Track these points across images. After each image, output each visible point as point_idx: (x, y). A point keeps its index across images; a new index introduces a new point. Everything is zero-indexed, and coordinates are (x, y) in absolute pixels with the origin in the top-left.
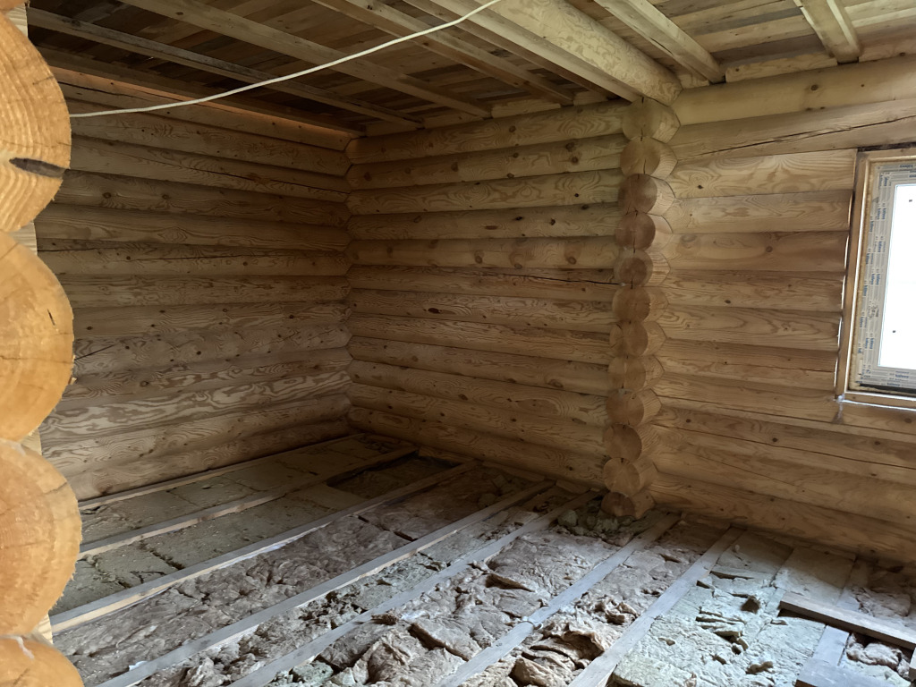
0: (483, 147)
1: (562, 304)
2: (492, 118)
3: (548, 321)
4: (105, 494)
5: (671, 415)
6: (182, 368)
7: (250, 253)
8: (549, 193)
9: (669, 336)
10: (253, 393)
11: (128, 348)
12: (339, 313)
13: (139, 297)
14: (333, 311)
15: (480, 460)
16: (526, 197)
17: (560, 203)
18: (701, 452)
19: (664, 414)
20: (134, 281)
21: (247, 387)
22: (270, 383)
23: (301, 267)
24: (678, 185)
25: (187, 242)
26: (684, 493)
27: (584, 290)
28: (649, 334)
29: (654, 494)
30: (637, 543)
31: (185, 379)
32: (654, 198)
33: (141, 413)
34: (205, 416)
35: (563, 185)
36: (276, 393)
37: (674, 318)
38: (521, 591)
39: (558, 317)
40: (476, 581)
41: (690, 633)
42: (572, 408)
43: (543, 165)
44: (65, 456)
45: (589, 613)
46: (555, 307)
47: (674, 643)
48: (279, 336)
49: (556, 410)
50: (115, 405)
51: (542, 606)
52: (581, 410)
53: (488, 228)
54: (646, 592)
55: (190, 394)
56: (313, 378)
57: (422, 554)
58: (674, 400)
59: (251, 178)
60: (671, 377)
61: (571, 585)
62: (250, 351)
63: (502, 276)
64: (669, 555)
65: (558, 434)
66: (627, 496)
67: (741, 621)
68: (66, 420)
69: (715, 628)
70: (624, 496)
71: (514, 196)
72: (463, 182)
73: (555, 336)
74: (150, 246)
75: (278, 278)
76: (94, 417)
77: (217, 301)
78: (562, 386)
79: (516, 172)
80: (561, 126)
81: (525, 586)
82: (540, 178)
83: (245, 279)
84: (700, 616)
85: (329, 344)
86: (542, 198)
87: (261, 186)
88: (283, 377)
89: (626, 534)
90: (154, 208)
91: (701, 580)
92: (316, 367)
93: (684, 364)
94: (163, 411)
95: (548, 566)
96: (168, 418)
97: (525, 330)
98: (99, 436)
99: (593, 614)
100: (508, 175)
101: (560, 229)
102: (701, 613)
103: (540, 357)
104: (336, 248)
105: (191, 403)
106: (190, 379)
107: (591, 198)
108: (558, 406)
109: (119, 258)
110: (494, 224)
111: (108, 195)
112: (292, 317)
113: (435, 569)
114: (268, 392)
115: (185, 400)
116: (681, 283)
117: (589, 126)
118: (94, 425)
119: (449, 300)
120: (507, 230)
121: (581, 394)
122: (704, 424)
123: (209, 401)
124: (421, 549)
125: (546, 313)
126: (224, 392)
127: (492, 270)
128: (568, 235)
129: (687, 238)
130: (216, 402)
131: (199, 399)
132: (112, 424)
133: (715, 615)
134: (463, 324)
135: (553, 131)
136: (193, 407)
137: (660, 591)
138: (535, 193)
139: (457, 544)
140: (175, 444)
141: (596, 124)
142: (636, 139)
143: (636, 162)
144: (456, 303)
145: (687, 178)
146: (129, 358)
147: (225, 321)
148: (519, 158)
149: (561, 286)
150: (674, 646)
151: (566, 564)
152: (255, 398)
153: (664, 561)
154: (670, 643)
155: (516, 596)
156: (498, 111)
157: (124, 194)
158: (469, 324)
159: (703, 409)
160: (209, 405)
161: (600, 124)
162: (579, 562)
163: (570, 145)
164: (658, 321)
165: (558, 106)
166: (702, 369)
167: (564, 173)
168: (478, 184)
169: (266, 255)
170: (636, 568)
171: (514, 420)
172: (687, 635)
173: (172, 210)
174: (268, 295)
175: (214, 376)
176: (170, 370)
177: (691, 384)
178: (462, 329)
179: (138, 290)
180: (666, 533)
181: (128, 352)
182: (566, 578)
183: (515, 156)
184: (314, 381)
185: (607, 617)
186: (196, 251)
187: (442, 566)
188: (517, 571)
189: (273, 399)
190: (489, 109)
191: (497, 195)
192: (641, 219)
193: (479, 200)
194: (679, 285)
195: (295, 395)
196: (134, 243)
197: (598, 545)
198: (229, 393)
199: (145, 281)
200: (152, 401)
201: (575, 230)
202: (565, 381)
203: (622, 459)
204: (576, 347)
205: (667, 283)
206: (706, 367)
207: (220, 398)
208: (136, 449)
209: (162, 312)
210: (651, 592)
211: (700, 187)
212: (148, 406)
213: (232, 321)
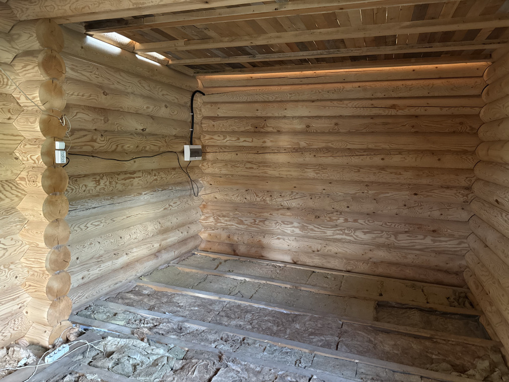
4: (295, 263)
6: (339, 213)
7: (388, 152)
10: (381, 237)
11: (311, 198)
12: (461, 196)
14: (455, 194)
20: (317, 167)
21: (380, 232)
22: (396, 234)
23: (428, 161)
31: (339, 219)
34: (349, 242)
36: (399, 241)
48: (405, 205)
56: (431, 238)
57: (315, 356)
59: (393, 107)
62: (382, 211)
74: (327, 150)
76: (294, 227)
77: (363, 180)
83: (383, 168)
85: (449, 217)
87: (400, 111)
90: (331, 130)
92: (434, 231)
94: (325, 233)
96: (328, 237)
98: (297, 237)
104: (466, 148)
109: (310, 156)
111: (308, 126)
112: (415, 194)
114: (393, 238)
115: (338, 230)
118: (293, 230)
119: (504, 194)
123: (352, 234)
124: (319, 354)
126: (363, 232)
130: (356, 236)
131: (346, 231)
132: (301, 233)
140: (330, 251)
146: (311, 204)
147: (366, 191)
160: (351, 236)
169: (400, 153)
175: (355, 221)
176: (332, 213)
179: (318, 171)
186: (351, 152)
200: (322, 227)
207: (360, 235)
208: (310, 247)
209: (330, 183)
212: (319, 228)
213: (370, 192)
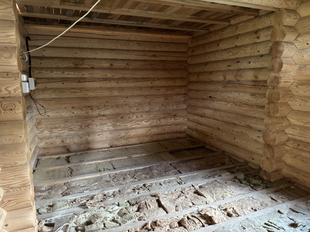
0: (228, 36)
1: (253, 95)
2: (231, 25)
3: (247, 101)
4: (111, 147)
5: (292, 142)
6: (133, 114)
7: (153, 79)
8: (249, 52)
9: (293, 109)
10: (154, 122)
11: (117, 107)
12: (183, 98)
13: (120, 93)
14: (181, 97)
15: (224, 152)
16: (241, 53)
17: (253, 55)
18: (304, 159)
19: (289, 141)
20: (119, 89)
21: (152, 120)
22: (159, 119)
23: (170, 83)
24: (298, 44)
25: (134, 77)
26: (295, 175)
27: (260, 89)
28: (279, 108)
29: (283, 173)
30: (265, 191)
31: (133, 117)
32: (283, 51)
33: (121, 126)
34: (139, 128)
35: (254, 48)
36: (161, 123)
37: (295, 101)
38: (202, 197)
39: (251, 100)
40: (190, 191)
41: (256, 227)
42: (254, 135)
43: (247, 40)
44: (101, 136)
45: (221, 210)
46: (250, 96)
47: (245, 229)
48: (162, 105)
49: (249, 136)
50: (114, 123)
51: (206, 203)
52: (258, 137)
53: (228, 66)
54: (252, 209)
55: (135, 121)
56: (174, 119)
57: (180, 179)
58: (293, 136)
59: (154, 56)
60: (293, 126)
61: (223, 199)
62: (153, 109)
63: (232, 84)
64: (273, 197)
65: (249, 145)
66: (268, 172)
67: (283, 229)
68: (101, 126)
69: (269, 228)
70: (267, 172)
71: (237, 54)
72: (221, 49)
73: (250, 107)
74: (124, 79)
75: (162, 87)
76: (108, 126)
77: (143, 94)
78: (251, 127)
79: (238, 44)
80: (253, 25)
81: (205, 196)
82: (245, 46)
83: (152, 88)
84: (267, 223)
85: (180, 108)
86: (247, 53)
87: (157, 58)
88: (164, 118)
89: (261, 186)
90: (124, 68)
91: (280, 210)
92: (175, 115)
93: (298, 121)
94: (127, 126)
95: (218, 191)
96: (129, 128)
97: (240, 105)
98: (111, 132)
99: (222, 211)
100: (236, 46)
101: (252, 65)
102: (269, 222)
103: (245, 115)
104: (183, 76)
105: (135, 124)
106: (135, 117)
107: (264, 52)
108: (249, 135)
109: (115, 83)
110: (230, 65)
111: (111, 65)
112: (166, 99)
113: (180, 184)
114: (158, 122)
115: (133, 123)
116: (298, 86)
117: (264, 23)
118: (108, 128)
119: (215, 93)
120: (235, 67)
121: (258, 130)
122: (305, 147)
123: (140, 123)
124: (180, 177)
125: (247, 98)
126: (145, 121)
127: (229, 82)
128: (256, 67)
129: (302, 67)
130: (143, 124)
131: (137, 123)
132: (113, 128)
133: (273, 224)
134: (220, 102)
135: (250, 27)
136: (136, 125)
137: (258, 210)
138: (244, 51)
139: (193, 178)
140: (130, 135)
141: (266, 22)
142: (277, 26)
143: (277, 36)
144: (217, 94)
145: (302, 41)
146: (118, 111)
147: (145, 100)
148: (239, 39)
149: (252, 88)
150: (245, 230)
151: (225, 192)
152: (154, 124)
153: (271, 200)
154: (244, 228)
155: (200, 198)
156: (233, 22)
157: (116, 65)
158: (221, 102)
159: (306, 141)
160: (140, 125)
161: (268, 22)
162: (231, 192)
163: (256, 32)
164: (288, 102)
165: (253, 17)
166: (306, 124)
167: (255, 43)
168: (226, 50)
169: (158, 80)
170: (255, 199)
171: (235, 138)
172: (254, 227)
173: (130, 68)
174: (159, 92)
175: (142, 116)
176: (129, 114)
177: (301, 130)
178: (219, 104)
179: (120, 91)
180: (282, 190)
181: (117, 109)
182: (222, 197)
183: (238, 38)
184: (174, 120)
185: (227, 213)
186: (137, 80)
187: (182, 183)
188: (206, 191)
189: (160, 125)
190: (229, 21)
191: (231, 54)
192: (278, 60)
193: (226, 56)
194: (297, 87)
195: (167, 124)
196: (119, 78)
197: (248, 188)
198: (146, 122)
199: (122, 89)
200: (124, 123)
201: (258, 65)
202: (252, 125)
203: (267, 157)
204: (257, 112)
205: (292, 86)
206: (307, 122)
207: (144, 123)
208: (119, 135)
209: (127, 97)
210: (254, 209)
211: (308, 44)
212: (123, 124)
213: (147, 100)
